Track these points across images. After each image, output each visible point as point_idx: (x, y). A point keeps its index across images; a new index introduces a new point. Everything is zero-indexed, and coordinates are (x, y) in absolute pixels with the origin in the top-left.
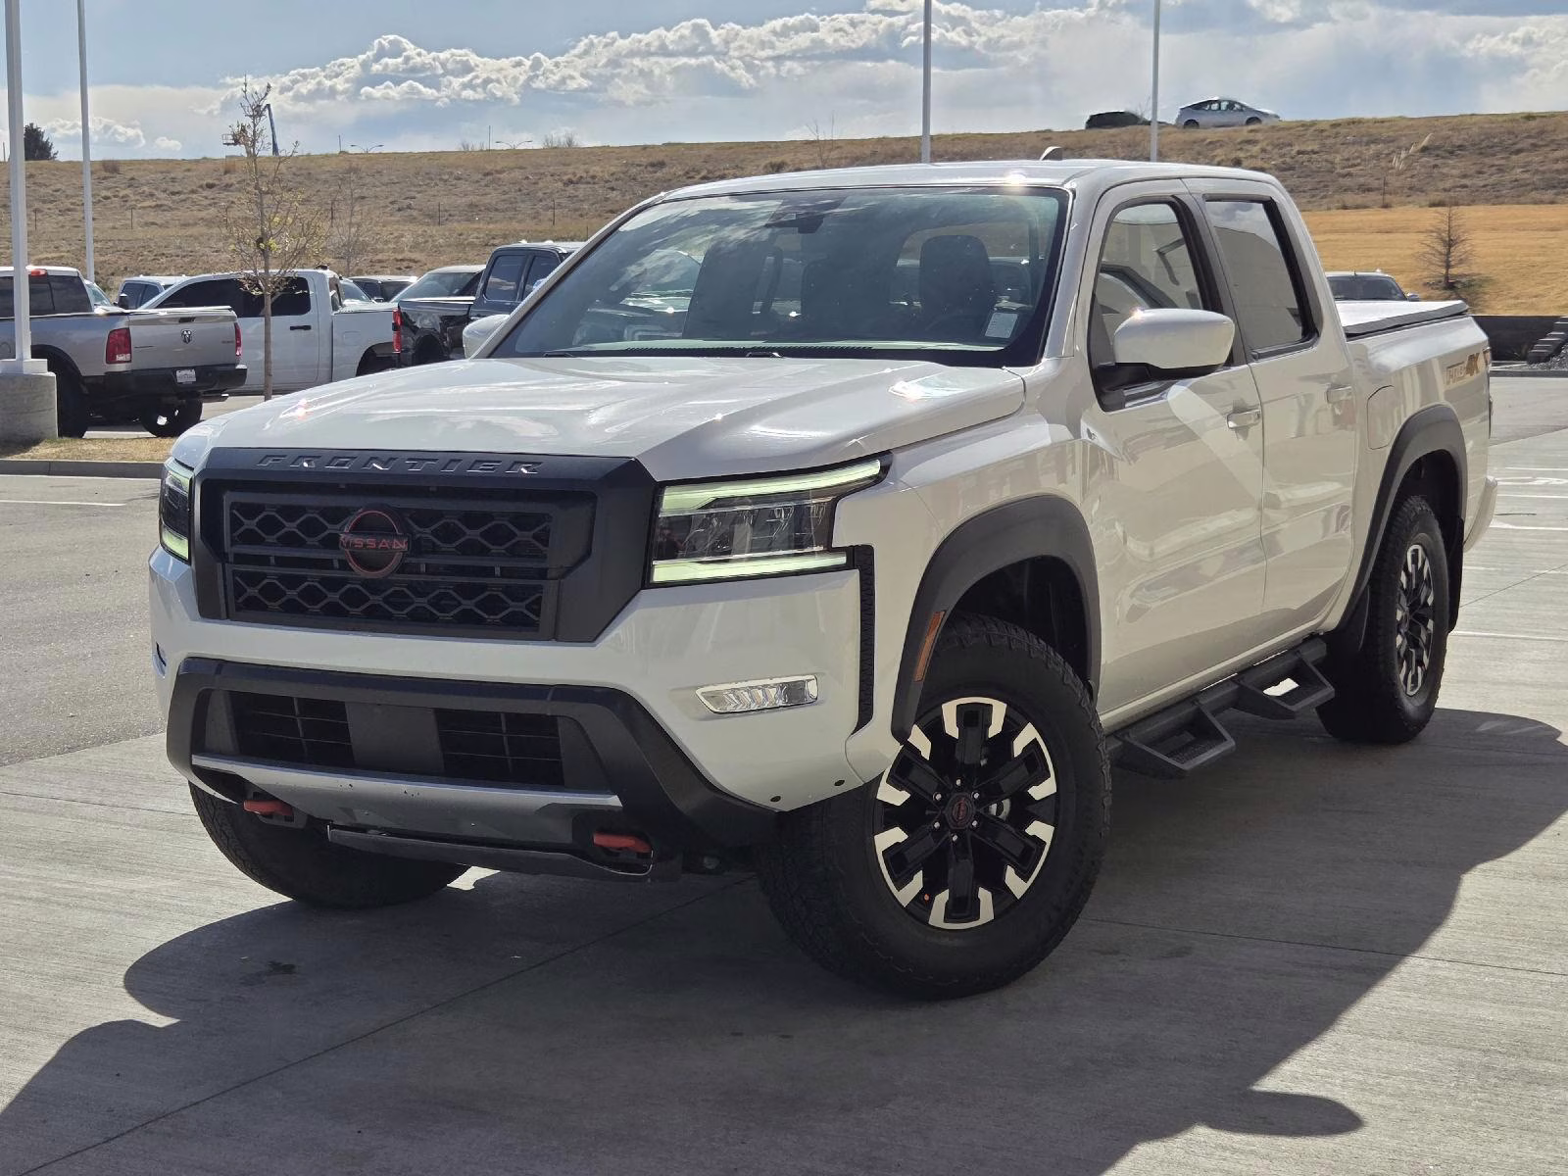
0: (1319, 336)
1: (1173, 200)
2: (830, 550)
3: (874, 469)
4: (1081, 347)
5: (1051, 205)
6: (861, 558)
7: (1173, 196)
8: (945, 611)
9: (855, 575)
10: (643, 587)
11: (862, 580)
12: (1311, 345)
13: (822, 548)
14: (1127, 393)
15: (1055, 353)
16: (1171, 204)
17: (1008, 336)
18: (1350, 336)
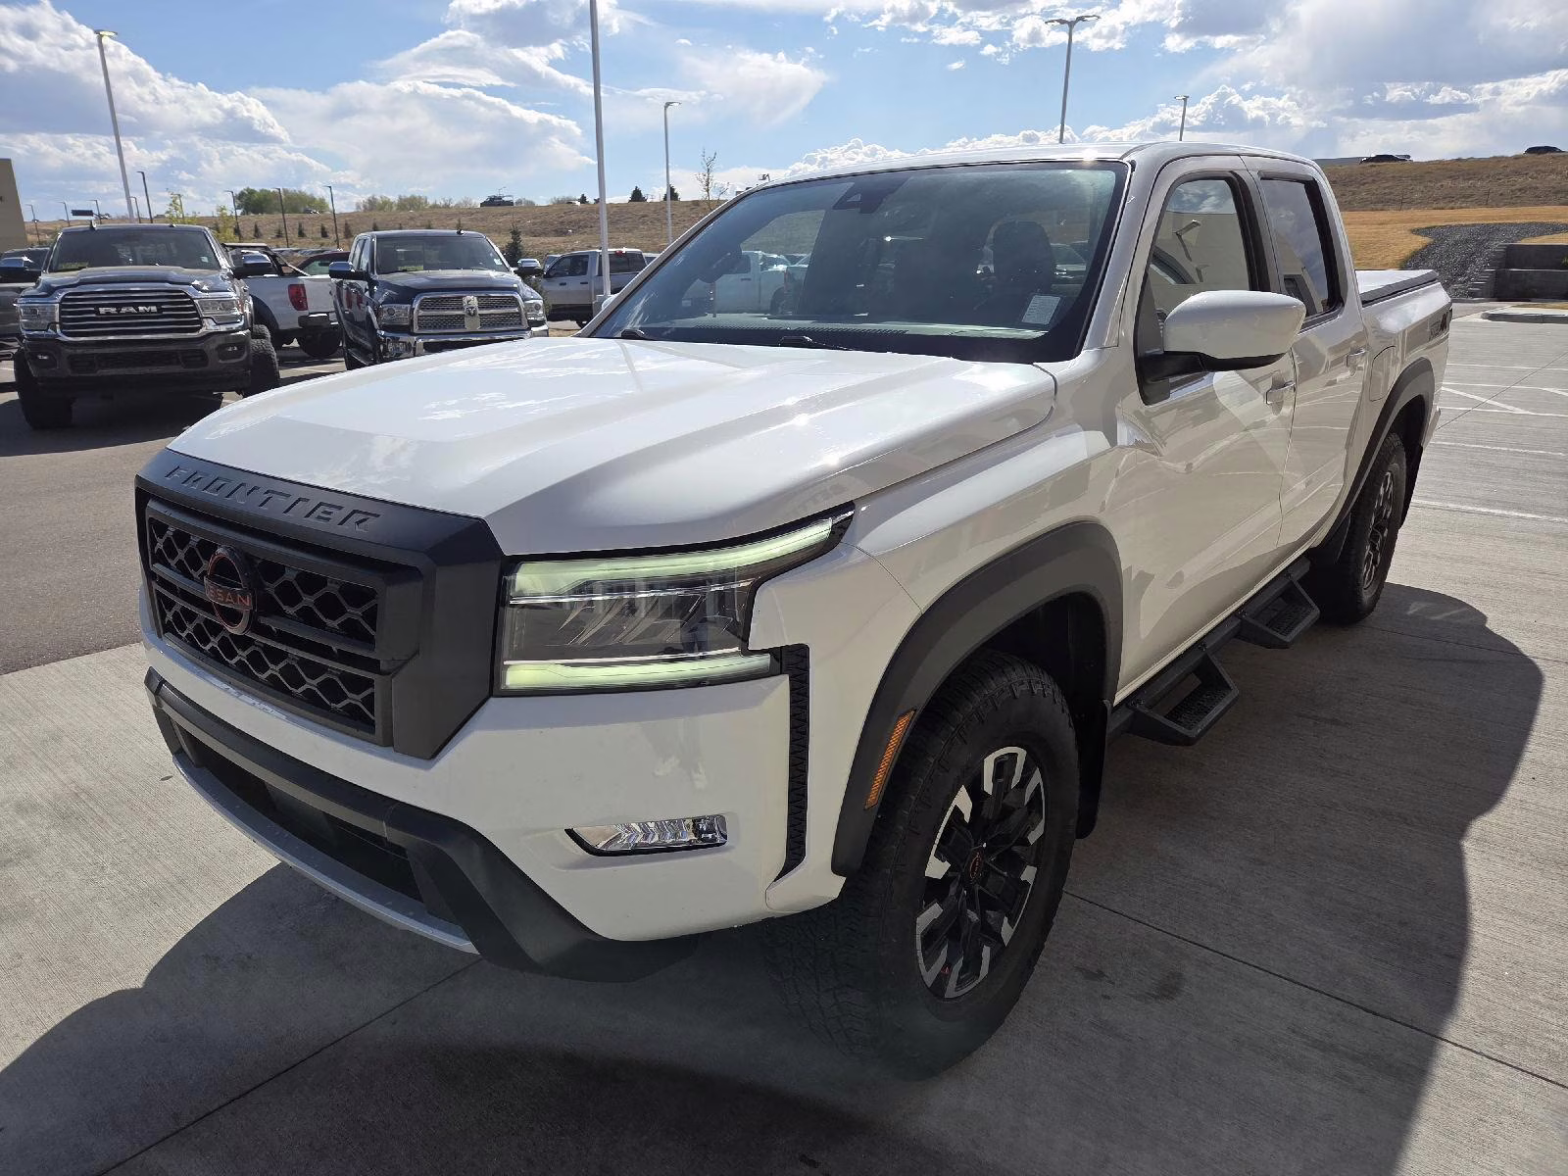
0: (1343, 305)
1: (1230, 175)
2: (746, 652)
3: (819, 532)
4: (1127, 331)
5: (1108, 178)
6: (792, 662)
7: (1231, 172)
8: (915, 711)
9: (782, 685)
10: (491, 695)
11: (792, 690)
12: (1335, 316)
13: (737, 649)
14: (1172, 380)
15: (1097, 342)
16: (1228, 180)
17: (1046, 322)
18: (1365, 303)
